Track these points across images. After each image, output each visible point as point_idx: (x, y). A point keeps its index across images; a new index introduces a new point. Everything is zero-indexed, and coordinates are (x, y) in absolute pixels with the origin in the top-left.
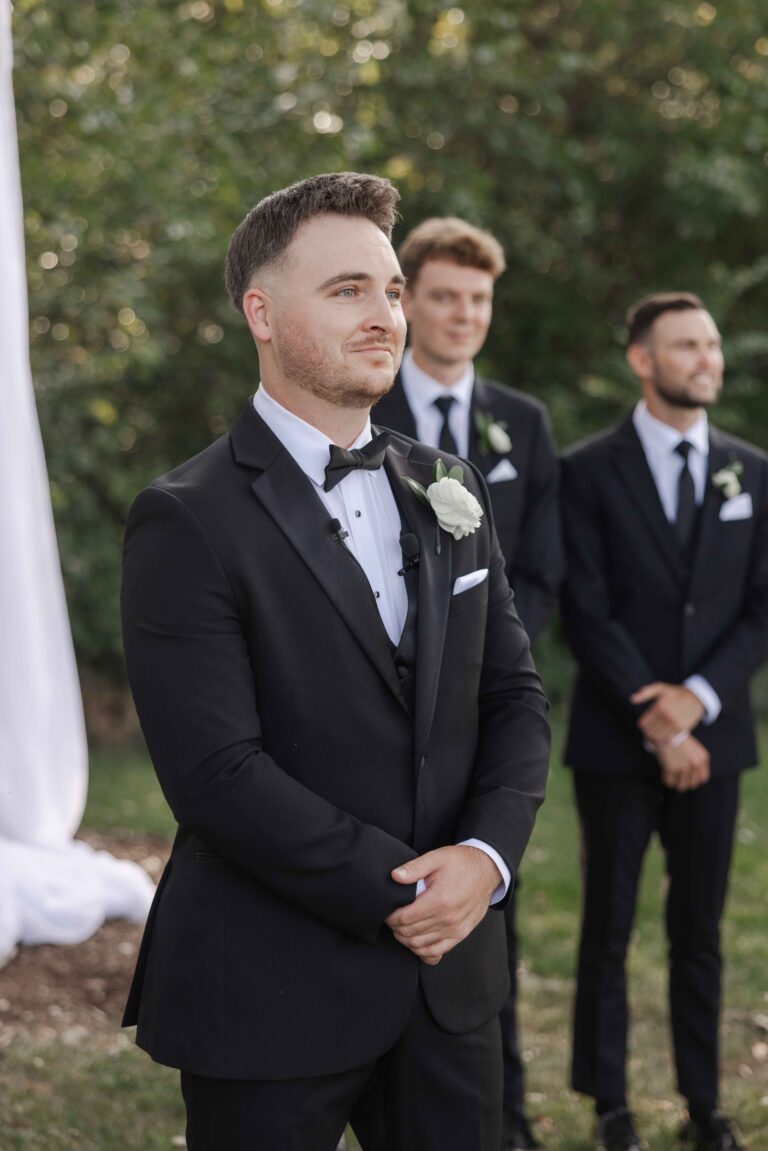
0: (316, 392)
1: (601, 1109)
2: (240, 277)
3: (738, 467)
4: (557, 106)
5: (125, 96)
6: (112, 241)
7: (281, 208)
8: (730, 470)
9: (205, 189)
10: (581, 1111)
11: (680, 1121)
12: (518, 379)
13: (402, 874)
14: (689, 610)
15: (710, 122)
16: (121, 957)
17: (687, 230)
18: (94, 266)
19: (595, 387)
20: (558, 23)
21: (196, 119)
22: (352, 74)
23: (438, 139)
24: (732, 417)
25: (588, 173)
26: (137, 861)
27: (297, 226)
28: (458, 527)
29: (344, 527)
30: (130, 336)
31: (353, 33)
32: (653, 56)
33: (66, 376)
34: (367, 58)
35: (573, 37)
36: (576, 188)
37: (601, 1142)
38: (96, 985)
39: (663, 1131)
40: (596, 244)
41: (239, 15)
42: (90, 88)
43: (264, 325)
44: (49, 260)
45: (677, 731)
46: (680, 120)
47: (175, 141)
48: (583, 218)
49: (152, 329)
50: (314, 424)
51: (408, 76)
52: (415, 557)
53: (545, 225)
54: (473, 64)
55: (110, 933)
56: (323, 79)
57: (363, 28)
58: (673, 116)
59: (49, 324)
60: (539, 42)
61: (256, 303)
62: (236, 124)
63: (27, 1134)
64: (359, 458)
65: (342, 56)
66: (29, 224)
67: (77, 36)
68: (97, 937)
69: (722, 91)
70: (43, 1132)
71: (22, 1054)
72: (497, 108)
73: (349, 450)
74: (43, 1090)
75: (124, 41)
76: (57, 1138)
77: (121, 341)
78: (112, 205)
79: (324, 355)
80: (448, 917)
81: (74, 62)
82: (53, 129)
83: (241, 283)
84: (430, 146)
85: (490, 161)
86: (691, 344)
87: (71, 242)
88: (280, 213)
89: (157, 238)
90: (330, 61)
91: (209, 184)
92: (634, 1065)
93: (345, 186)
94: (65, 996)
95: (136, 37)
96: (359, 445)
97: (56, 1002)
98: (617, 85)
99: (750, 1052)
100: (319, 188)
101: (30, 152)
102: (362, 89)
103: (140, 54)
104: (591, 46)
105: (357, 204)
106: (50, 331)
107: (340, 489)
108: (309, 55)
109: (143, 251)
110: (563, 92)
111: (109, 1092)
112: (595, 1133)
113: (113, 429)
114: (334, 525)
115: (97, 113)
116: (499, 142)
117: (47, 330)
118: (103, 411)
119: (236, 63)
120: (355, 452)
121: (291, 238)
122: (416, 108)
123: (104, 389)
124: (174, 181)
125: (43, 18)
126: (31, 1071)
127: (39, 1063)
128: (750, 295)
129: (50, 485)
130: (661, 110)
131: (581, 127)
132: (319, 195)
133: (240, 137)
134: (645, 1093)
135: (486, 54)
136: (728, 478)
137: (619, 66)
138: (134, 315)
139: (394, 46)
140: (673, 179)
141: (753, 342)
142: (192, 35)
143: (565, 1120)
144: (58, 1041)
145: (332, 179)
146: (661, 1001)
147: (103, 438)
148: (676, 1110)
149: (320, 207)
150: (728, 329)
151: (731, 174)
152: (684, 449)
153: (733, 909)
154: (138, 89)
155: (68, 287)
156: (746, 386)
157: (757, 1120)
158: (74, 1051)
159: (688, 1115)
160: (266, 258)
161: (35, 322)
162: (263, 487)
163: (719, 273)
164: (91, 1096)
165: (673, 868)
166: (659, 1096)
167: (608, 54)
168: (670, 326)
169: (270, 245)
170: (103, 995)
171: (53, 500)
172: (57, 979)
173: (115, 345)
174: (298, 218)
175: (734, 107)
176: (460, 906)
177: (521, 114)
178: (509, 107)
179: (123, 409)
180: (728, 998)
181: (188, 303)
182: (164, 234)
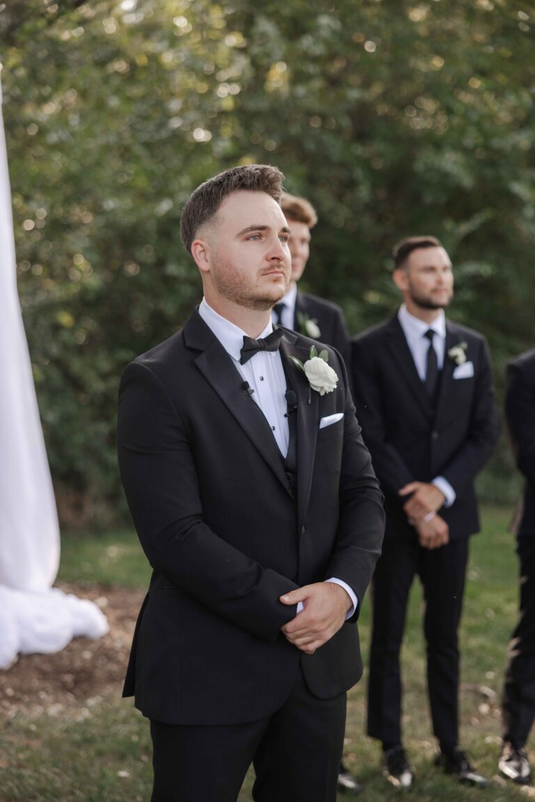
0: (237, 302)
1: (385, 748)
2: (189, 233)
3: (464, 345)
4: (346, 122)
5: (74, 120)
6: (68, 212)
7: (212, 188)
8: (459, 347)
9: (126, 178)
10: (373, 749)
11: (435, 755)
12: (326, 294)
13: (286, 599)
14: (435, 435)
15: (442, 130)
16: (83, 660)
17: (428, 198)
18: (57, 228)
19: (373, 298)
20: (345, 70)
21: (119, 134)
22: (217, 104)
23: (272, 144)
24: (459, 315)
25: (366, 163)
26: (92, 600)
27: (222, 198)
28: (322, 388)
29: (252, 386)
30: (81, 271)
31: (217, 78)
32: (406, 90)
33: (41, 297)
34: (226, 93)
35: (355, 79)
36: (359, 173)
37: (385, 767)
38: (68, 678)
39: (425, 761)
40: (372, 208)
41: (145, 68)
42: (51, 116)
43: (205, 261)
44: (29, 225)
45: (428, 512)
46: (423, 130)
47: (106, 149)
48: (364, 192)
49: (95, 267)
50: (235, 323)
51: (253, 105)
52: (294, 405)
53: (340, 198)
54: (293, 97)
55: (76, 646)
56: (199, 108)
57: (223, 75)
58: (418, 127)
59: (30, 265)
60: (334, 82)
61: (199, 248)
62: (145, 137)
63: (27, 772)
64: (262, 344)
65: (210, 93)
66: (15, 202)
67: (43, 84)
68: (68, 648)
69: (449, 111)
70: (36, 771)
71: (22, 722)
72: (308, 124)
73: (257, 339)
74: (36, 744)
75: (73, 86)
76: (45, 775)
77: (75, 275)
78: (68, 189)
79: (244, 279)
80: (316, 627)
81: (42, 100)
82: (30, 142)
83: (189, 236)
84: (266, 149)
85: (304, 157)
86: (432, 269)
87: (42, 213)
88: (211, 191)
89: (97, 210)
90: (203, 96)
91: (129, 175)
92: (406, 719)
93: (250, 172)
94: (49, 686)
95: (81, 83)
96: (263, 336)
97: (43, 689)
98: (382, 109)
99: (477, 709)
100: (235, 174)
101: (15, 157)
102: (223, 114)
103: (83, 94)
104: (366, 85)
105: (259, 184)
106: (30, 269)
107: (251, 363)
108: (190, 93)
109: (88, 218)
110: (350, 114)
111: (78, 745)
112: (382, 763)
113: (72, 330)
114: (245, 385)
115: (57, 131)
116: (310, 146)
117: (28, 268)
118: (65, 319)
119: (143, 99)
120: (261, 340)
121: (219, 206)
122: (258, 126)
123: (65, 305)
124: (106, 174)
125: (22, 72)
126: (28, 732)
127: (33, 728)
128: (468, 239)
129: (32, 367)
130: (411, 124)
131: (361, 135)
132: (235, 178)
133: (148, 145)
134: (413, 737)
135: (301, 90)
136: (458, 352)
137: (384, 96)
138: (83, 259)
139: (243, 87)
140: (419, 166)
141: (471, 268)
142: (116, 82)
143: (363, 755)
144: (45, 713)
145: (242, 169)
146: (422, 680)
147: (65, 336)
148: (432, 747)
149: (236, 186)
150: (456, 260)
151: (455, 163)
152: (430, 335)
153: (466, 621)
154: (83, 117)
155: (41, 241)
156: (468, 295)
157: (483, 751)
158: (55, 719)
159: (440, 750)
160: (204, 219)
161: (21, 264)
162: (202, 361)
163: (449, 225)
164: (66, 747)
165: (428, 596)
166: (421, 738)
167: (377, 89)
168: (419, 258)
169: (206, 211)
170: (73, 684)
171: (34, 376)
172: (44, 675)
173: (71, 278)
174: (223, 194)
175: (456, 121)
176: (324, 620)
177: (323, 127)
178: (316, 123)
179: (77, 317)
180: (463, 676)
181: (117, 251)
182: (101, 207)
